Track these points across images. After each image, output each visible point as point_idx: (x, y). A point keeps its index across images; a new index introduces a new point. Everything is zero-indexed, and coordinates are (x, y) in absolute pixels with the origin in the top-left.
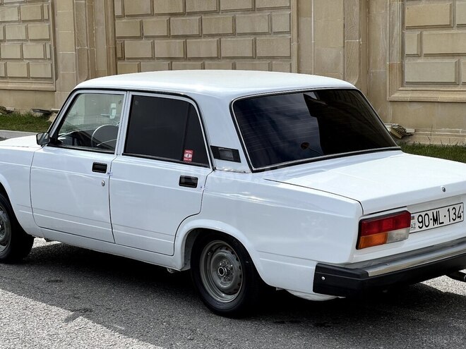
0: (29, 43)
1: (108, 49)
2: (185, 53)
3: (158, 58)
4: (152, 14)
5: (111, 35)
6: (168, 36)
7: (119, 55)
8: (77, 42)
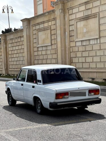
0: (53, 59)
1: (69, 60)
2: (86, 61)
3: (80, 62)
4: (78, 51)
5: (69, 57)
6: (82, 57)
7: (71, 62)
8: (62, 59)
